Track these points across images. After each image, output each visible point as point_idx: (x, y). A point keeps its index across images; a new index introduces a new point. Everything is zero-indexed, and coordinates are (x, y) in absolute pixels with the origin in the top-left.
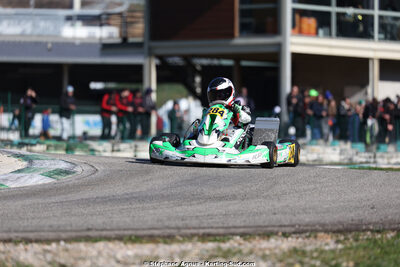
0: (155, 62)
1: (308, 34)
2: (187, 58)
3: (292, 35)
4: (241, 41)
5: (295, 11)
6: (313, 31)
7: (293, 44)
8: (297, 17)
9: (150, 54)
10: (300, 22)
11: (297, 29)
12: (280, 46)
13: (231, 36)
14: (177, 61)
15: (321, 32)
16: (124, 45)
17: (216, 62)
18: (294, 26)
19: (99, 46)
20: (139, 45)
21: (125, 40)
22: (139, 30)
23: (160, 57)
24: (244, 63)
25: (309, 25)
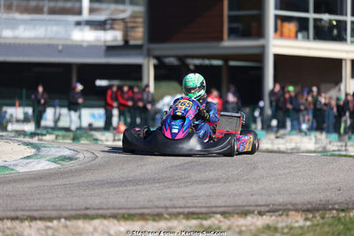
0: (153, 62)
1: (289, 37)
2: (181, 59)
3: (274, 38)
4: (230, 44)
5: (277, 17)
6: (293, 34)
7: (275, 46)
8: (279, 22)
9: (149, 55)
10: (282, 26)
11: (279, 33)
12: (263, 47)
13: (221, 39)
14: (173, 61)
15: (300, 35)
16: (126, 46)
17: (207, 62)
18: (276, 30)
19: (104, 48)
20: (139, 47)
21: (126, 42)
22: (139, 35)
23: (157, 58)
24: (232, 63)
25: (290, 30)
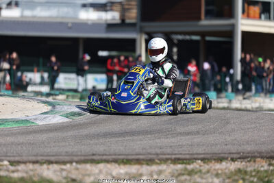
0: (144, 37)
1: (254, 18)
3: (242, 18)
4: (206, 23)
5: (244, 2)
6: (257, 15)
7: (243, 25)
8: (246, 6)
9: (141, 31)
10: (248, 9)
11: (246, 14)
12: (233, 26)
13: (199, 19)
14: (160, 36)
15: (263, 16)
16: (123, 24)
17: (188, 37)
18: (243, 12)
19: (105, 25)
20: (133, 25)
21: (123, 21)
22: (133, 15)
23: (148, 33)
24: (208, 38)
25: (255, 11)
